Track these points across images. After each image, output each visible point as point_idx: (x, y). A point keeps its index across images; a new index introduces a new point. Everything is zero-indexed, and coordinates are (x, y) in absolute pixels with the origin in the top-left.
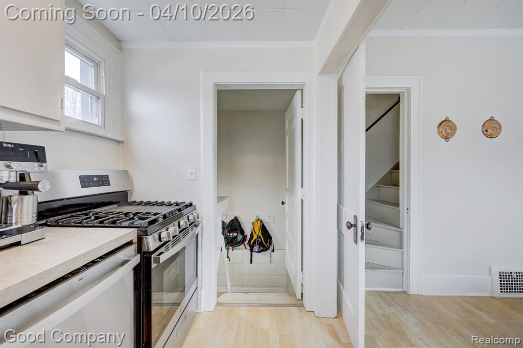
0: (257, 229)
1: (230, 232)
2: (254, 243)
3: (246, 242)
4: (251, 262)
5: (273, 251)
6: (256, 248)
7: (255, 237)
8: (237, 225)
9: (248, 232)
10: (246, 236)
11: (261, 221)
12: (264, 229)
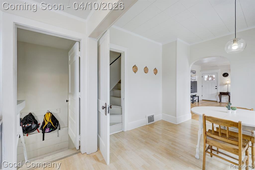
0: (48, 119)
1: (25, 124)
2: (46, 127)
3: (39, 129)
4: (43, 140)
5: (60, 129)
6: (47, 130)
7: (46, 123)
8: (32, 118)
9: (40, 121)
10: (39, 124)
11: (51, 113)
12: (53, 118)
